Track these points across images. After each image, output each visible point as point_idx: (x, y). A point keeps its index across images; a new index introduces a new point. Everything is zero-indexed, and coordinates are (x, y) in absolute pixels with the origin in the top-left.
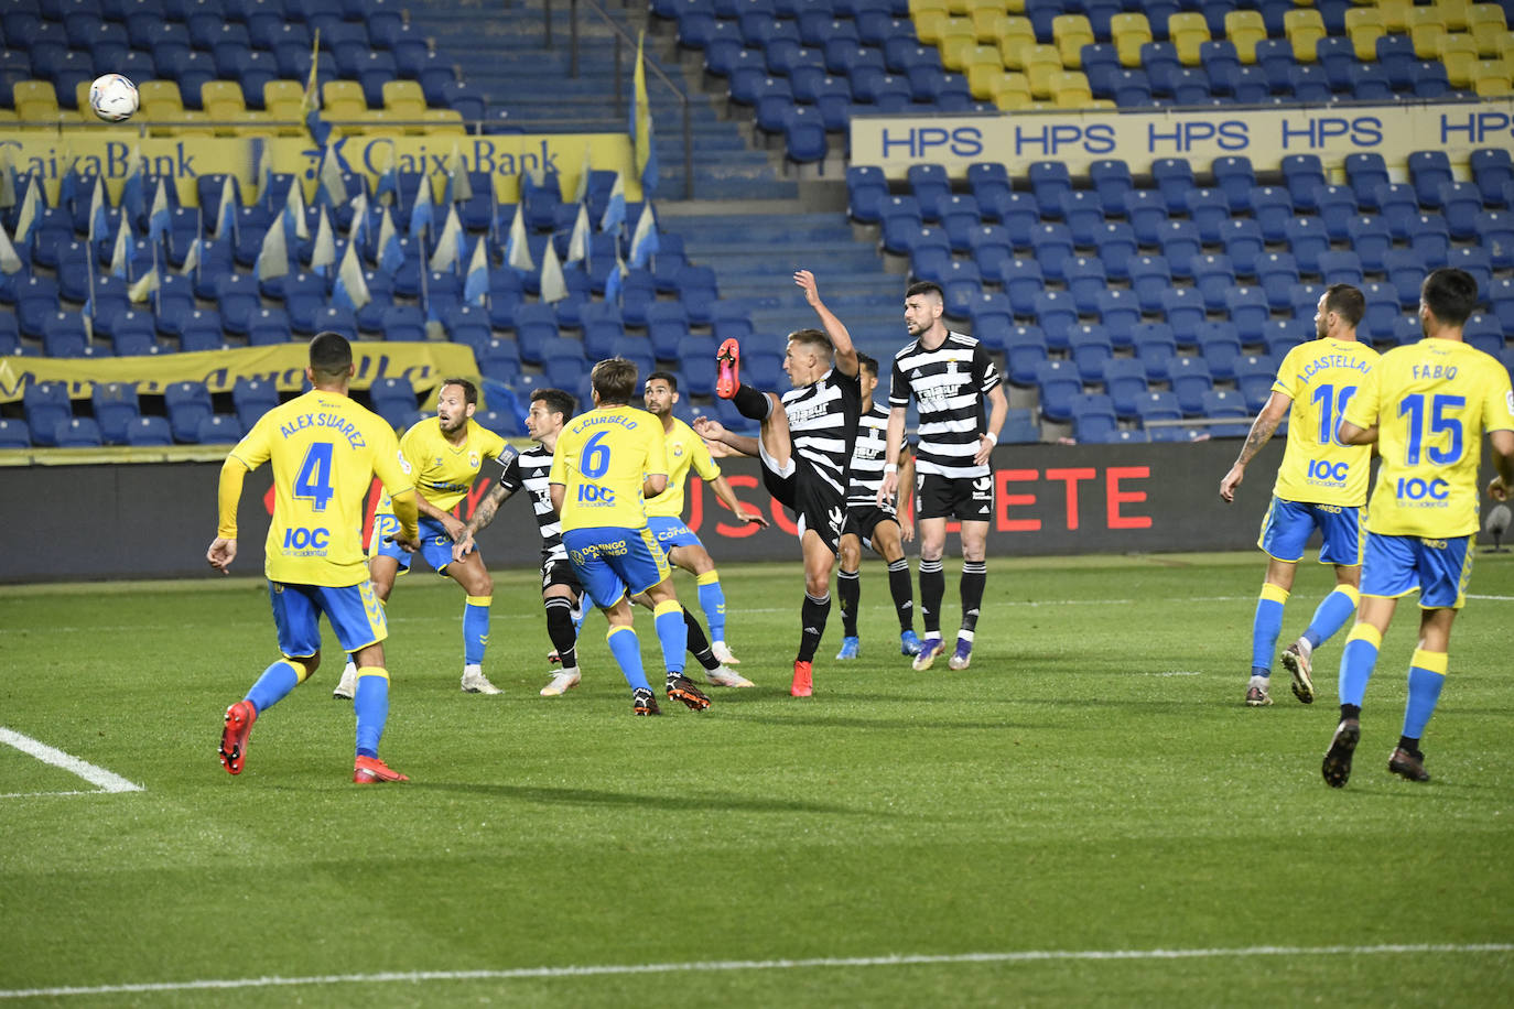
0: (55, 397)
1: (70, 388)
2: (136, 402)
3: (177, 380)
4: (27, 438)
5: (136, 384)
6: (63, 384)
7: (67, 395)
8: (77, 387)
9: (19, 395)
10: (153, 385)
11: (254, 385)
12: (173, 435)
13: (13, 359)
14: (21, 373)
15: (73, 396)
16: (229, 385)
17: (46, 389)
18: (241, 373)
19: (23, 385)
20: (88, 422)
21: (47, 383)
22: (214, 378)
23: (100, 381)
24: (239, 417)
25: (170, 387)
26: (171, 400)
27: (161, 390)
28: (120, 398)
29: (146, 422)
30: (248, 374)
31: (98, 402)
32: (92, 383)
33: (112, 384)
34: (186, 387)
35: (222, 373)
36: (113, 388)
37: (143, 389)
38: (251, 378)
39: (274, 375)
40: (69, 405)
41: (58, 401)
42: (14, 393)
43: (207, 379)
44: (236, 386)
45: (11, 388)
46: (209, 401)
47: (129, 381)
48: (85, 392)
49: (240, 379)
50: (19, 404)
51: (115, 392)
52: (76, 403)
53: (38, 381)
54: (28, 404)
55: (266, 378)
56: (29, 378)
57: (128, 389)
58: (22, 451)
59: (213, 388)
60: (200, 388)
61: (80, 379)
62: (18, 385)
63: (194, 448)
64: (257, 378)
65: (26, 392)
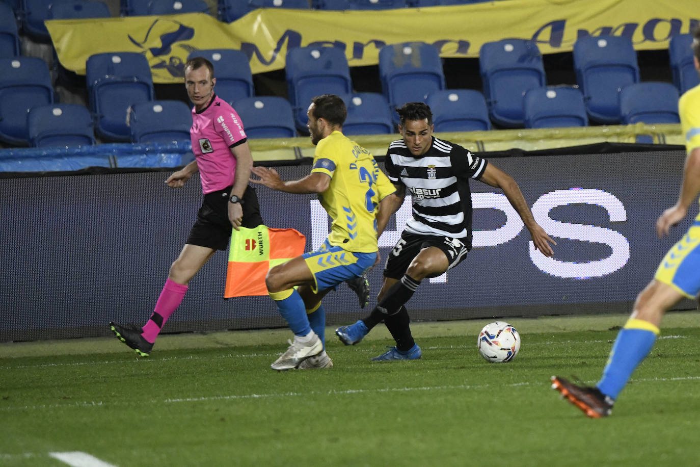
0: (328, 65)
1: (349, 52)
2: (440, 70)
3: (496, 37)
4: (291, 125)
5: (441, 43)
6: (340, 46)
7: (345, 61)
8: (359, 49)
9: (280, 63)
10: (464, 45)
11: (602, 43)
12: (491, 116)
13: (270, 11)
14: (282, 32)
15: (354, 63)
16: (567, 44)
17: (316, 54)
18: (583, 26)
19: (284, 49)
20: (375, 98)
21: (317, 45)
22: (546, 35)
23: (389, 41)
24: (581, 89)
25: (485, 48)
26: (487, 66)
27: (473, 52)
28: (417, 64)
29: (453, 97)
30: (593, 28)
31: (386, 71)
32: (379, 44)
33: (407, 45)
34: (509, 48)
35: (558, 27)
36: (408, 51)
37: (449, 51)
38: (597, 34)
39: (630, 28)
40: (348, 76)
41: (332, 71)
42: (273, 59)
43: (536, 35)
44: (576, 46)
45: (268, 54)
46: (540, 66)
47: (430, 41)
48: (370, 57)
49: (582, 34)
50: (279, 75)
51: (410, 56)
52: (357, 72)
53: (304, 44)
54: (293, 75)
55: (618, 33)
56: (292, 38)
57: (429, 50)
58: (284, 142)
59: (545, 49)
60: (527, 48)
61: (363, 40)
62: (277, 50)
63: (520, 133)
64: (606, 32)
65: (288, 58)
